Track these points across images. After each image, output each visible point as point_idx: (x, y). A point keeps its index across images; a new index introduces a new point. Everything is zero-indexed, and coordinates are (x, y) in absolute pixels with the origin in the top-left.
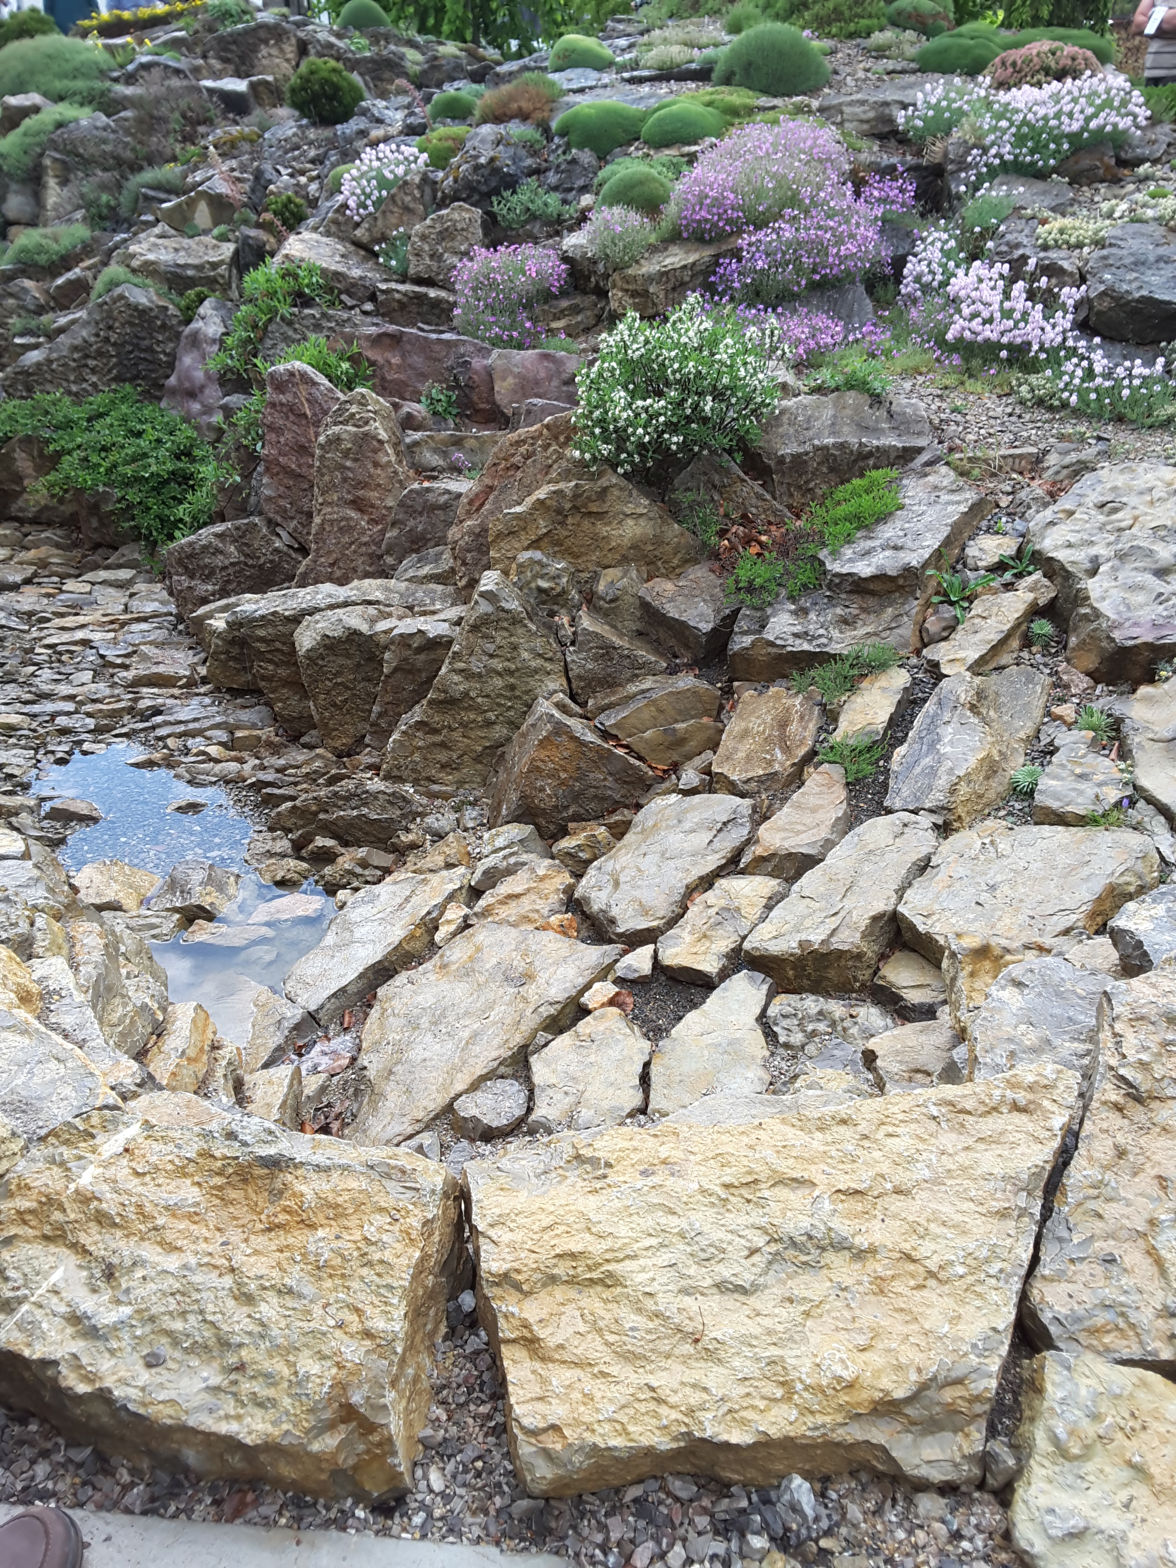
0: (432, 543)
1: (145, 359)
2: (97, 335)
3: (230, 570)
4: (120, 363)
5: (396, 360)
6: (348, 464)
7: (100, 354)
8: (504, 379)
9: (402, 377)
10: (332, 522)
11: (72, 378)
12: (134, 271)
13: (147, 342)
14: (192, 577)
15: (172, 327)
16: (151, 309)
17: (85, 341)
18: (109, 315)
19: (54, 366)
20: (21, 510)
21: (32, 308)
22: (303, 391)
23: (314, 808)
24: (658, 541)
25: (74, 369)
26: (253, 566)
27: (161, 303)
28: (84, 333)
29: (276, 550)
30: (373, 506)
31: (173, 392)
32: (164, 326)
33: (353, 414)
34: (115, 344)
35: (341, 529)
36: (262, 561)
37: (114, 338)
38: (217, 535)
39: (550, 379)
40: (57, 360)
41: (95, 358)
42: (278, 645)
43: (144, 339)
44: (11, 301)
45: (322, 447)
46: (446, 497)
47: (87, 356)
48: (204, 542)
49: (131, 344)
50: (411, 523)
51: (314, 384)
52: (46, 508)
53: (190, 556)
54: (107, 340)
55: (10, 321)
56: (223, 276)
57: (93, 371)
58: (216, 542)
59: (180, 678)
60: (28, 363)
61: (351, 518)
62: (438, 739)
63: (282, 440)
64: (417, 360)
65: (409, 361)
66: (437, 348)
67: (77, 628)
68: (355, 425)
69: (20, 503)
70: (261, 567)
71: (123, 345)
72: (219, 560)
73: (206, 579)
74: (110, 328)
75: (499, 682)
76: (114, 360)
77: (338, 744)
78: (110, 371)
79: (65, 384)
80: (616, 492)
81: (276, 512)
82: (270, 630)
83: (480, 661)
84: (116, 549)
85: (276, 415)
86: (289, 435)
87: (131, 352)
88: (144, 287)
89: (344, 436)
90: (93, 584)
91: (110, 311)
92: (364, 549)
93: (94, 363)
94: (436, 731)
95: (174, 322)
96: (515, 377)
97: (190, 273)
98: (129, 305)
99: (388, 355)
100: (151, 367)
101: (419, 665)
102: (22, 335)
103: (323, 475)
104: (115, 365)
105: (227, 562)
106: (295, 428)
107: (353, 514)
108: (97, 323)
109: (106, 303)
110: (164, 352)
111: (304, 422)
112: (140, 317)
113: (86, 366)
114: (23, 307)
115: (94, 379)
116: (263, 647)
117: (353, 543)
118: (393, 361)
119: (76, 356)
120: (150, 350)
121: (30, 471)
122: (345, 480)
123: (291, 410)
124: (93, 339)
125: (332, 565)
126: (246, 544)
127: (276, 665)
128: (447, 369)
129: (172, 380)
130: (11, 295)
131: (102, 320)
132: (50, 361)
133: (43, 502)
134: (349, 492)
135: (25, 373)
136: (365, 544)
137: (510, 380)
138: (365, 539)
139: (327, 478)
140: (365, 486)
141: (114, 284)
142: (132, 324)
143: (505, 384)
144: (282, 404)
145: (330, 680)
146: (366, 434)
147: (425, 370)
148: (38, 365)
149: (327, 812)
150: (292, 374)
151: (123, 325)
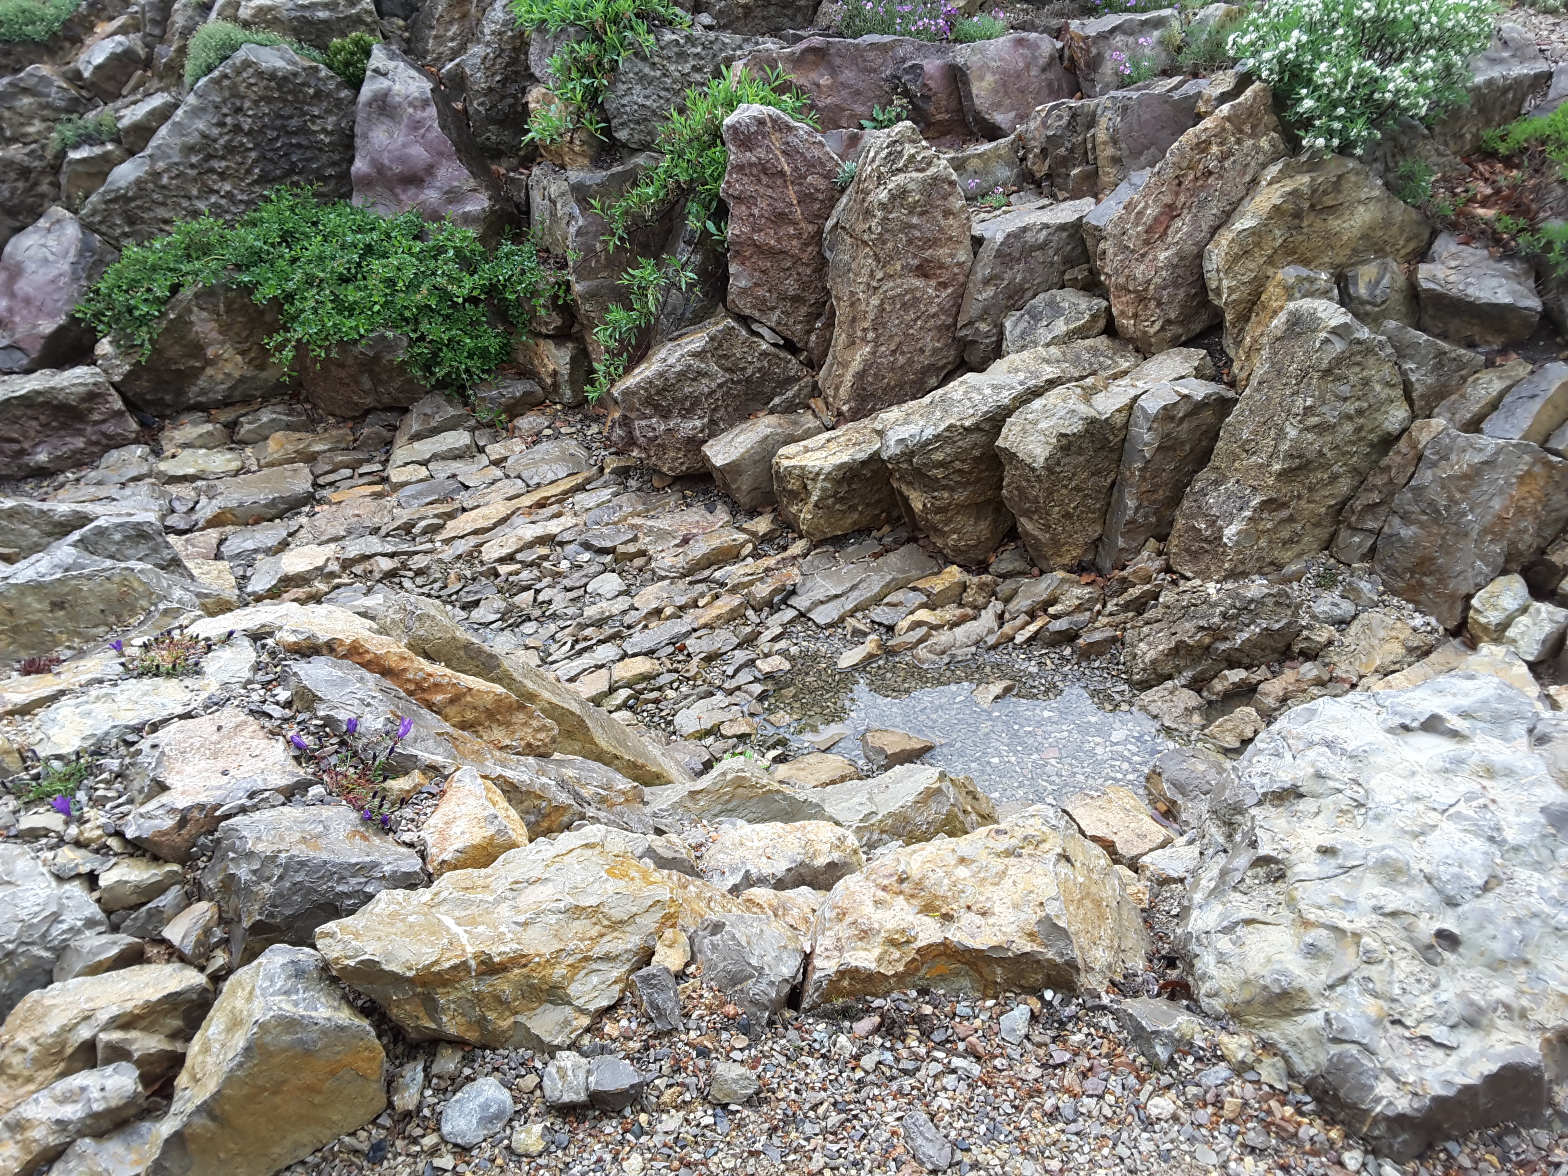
0: (1030, 293)
1: (299, 146)
2: (221, 124)
3: (718, 395)
4: (262, 158)
5: (825, 81)
6: (915, 220)
7: (230, 149)
8: (981, 78)
9: (836, 100)
10: (893, 298)
11: (195, 192)
12: (246, 25)
13: (294, 123)
14: (665, 415)
15: (329, 95)
16: (295, 74)
17: (205, 136)
18: (235, 94)
19: (165, 180)
20: (203, 392)
21: (63, 104)
22: (776, 141)
23: (1207, 640)
24: (1386, 223)
25: (195, 180)
26: (739, 382)
27: (307, 64)
28: (200, 125)
29: (764, 354)
30: (942, 266)
31: (367, 182)
32: (318, 94)
33: (912, 156)
34: (249, 133)
35: (904, 304)
36: (750, 371)
37: (247, 124)
38: (695, 355)
39: (1028, 67)
40: (167, 170)
41: (223, 158)
42: (958, 465)
43: (291, 117)
44: (26, 100)
45: (883, 206)
46: (1044, 232)
47: (209, 157)
48: (678, 368)
49: (275, 129)
50: (1008, 275)
51: (790, 129)
52: (242, 380)
53: (662, 391)
54: (237, 129)
55: (31, 130)
56: (367, 11)
57: (223, 176)
58: (696, 363)
59: (743, 545)
60: (123, 184)
61: (917, 288)
62: (1285, 514)
63: (756, 211)
64: (848, 75)
65: (842, 78)
66: (871, 55)
67: (495, 526)
68: (918, 170)
69: (202, 383)
70: (748, 380)
71: (261, 131)
72: (705, 385)
73: (687, 413)
74: (239, 110)
75: (1348, 427)
76: (253, 155)
77: (1067, 560)
78: (248, 172)
79: (185, 203)
80: (1353, 178)
81: (753, 306)
82: (948, 450)
83: (1334, 409)
84: (405, 411)
85: (745, 180)
86: (763, 204)
87: (277, 139)
88: (271, 44)
89: (912, 186)
90: (424, 463)
91: (234, 87)
92: (932, 322)
93: (224, 164)
94: (1285, 505)
95: (331, 85)
96: (994, 73)
97: (322, 14)
98: (260, 74)
99: (813, 76)
100: (309, 154)
101: (1184, 436)
102: (76, 146)
103: (884, 243)
104: (256, 161)
105: (714, 385)
106: (769, 192)
107: (918, 283)
108: (217, 107)
109: (226, 76)
110: (324, 131)
111: (779, 182)
112: (280, 88)
113: (212, 170)
114: (48, 106)
115: (228, 187)
116: (938, 473)
117: (919, 318)
118: (821, 82)
119: (194, 160)
120: (303, 130)
121: (214, 335)
122: (910, 242)
123: (765, 171)
124: (216, 131)
125: (894, 352)
126: (725, 356)
127: (952, 490)
128: (886, 80)
129: (360, 165)
130: (26, 91)
131: (224, 102)
132: (156, 175)
133: (237, 374)
134: (915, 256)
135: (122, 198)
136: (933, 316)
137: (989, 78)
138: (933, 310)
139: (890, 245)
140: (934, 243)
141: (227, 49)
142: (269, 100)
143: (984, 84)
144: (751, 165)
145: (1065, 486)
146: (935, 178)
147: (861, 86)
148: (139, 183)
149: (1226, 639)
150: (761, 122)
151: (256, 103)
